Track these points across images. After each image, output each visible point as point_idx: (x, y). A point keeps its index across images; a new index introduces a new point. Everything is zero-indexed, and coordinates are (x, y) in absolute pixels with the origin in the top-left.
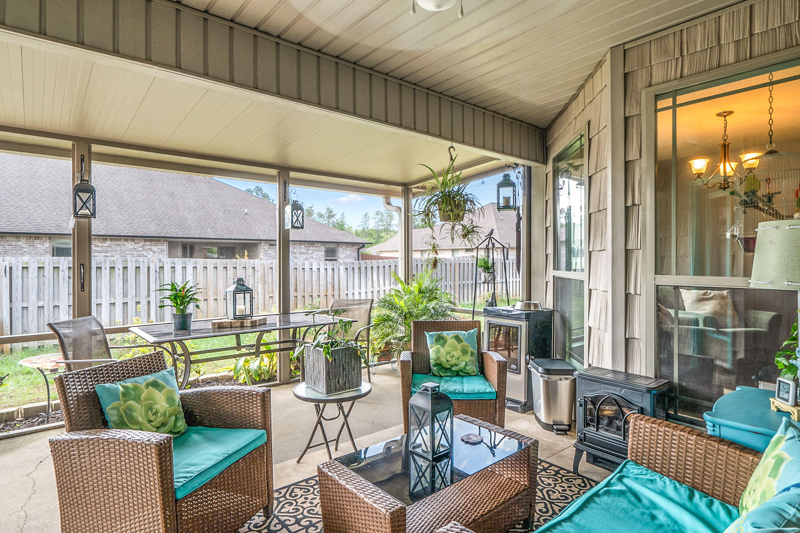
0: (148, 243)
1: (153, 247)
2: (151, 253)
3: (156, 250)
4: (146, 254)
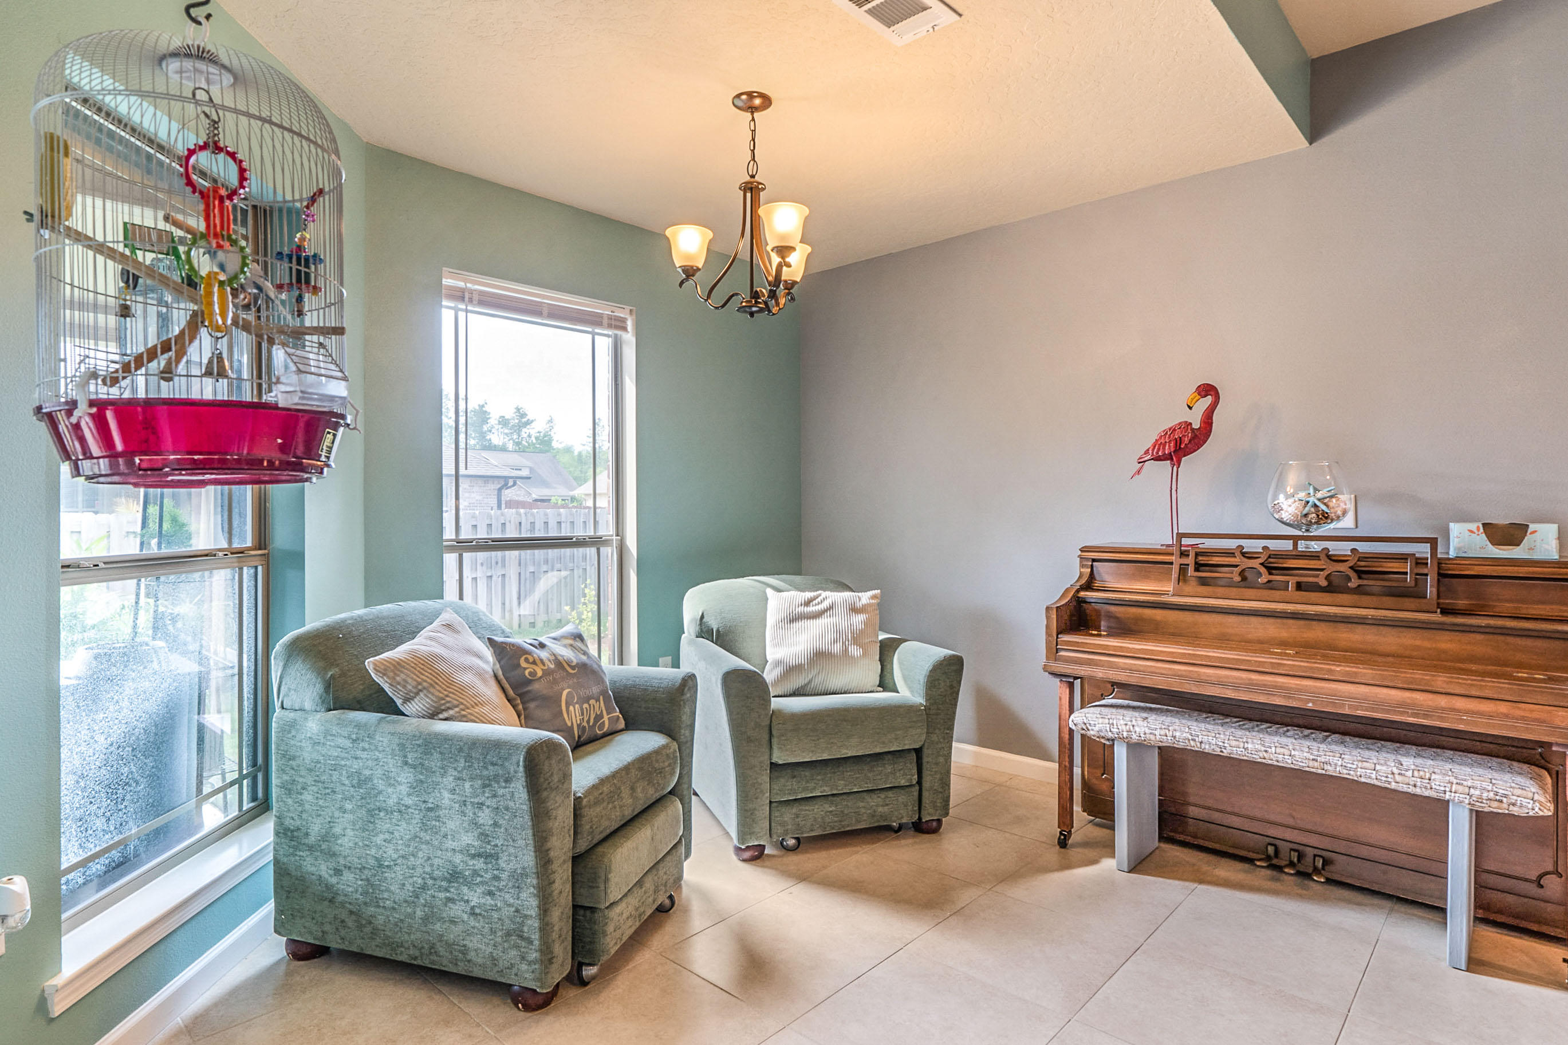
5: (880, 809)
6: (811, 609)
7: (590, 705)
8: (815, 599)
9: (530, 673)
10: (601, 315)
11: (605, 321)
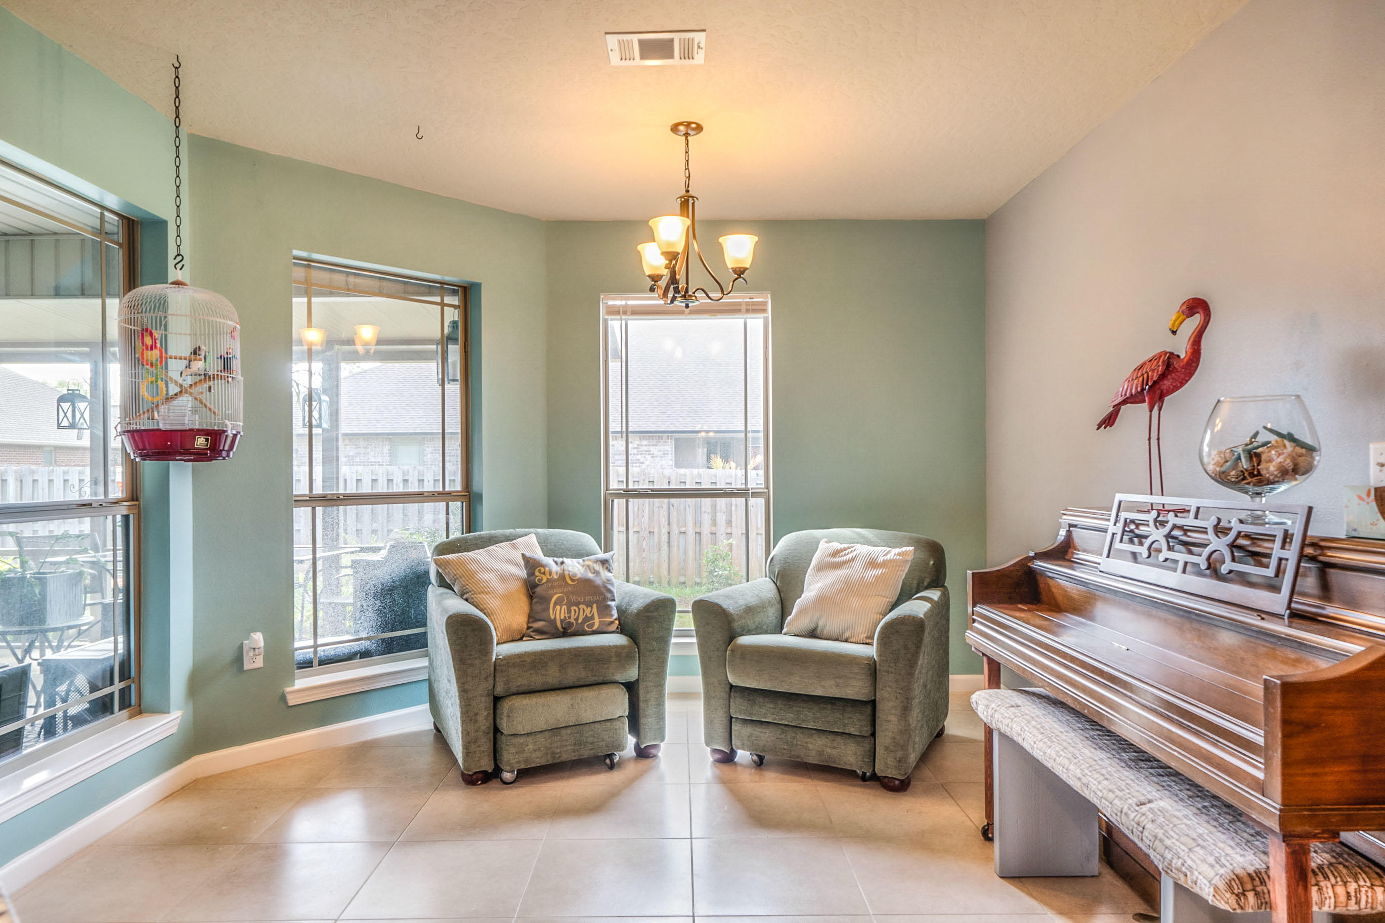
0: (645, 442)
1: (652, 448)
2: (649, 457)
3: (656, 453)
4: (642, 460)
5: (829, 750)
6: (837, 559)
7: (579, 609)
8: (842, 551)
9: (539, 580)
10: (739, 304)
11: (744, 308)
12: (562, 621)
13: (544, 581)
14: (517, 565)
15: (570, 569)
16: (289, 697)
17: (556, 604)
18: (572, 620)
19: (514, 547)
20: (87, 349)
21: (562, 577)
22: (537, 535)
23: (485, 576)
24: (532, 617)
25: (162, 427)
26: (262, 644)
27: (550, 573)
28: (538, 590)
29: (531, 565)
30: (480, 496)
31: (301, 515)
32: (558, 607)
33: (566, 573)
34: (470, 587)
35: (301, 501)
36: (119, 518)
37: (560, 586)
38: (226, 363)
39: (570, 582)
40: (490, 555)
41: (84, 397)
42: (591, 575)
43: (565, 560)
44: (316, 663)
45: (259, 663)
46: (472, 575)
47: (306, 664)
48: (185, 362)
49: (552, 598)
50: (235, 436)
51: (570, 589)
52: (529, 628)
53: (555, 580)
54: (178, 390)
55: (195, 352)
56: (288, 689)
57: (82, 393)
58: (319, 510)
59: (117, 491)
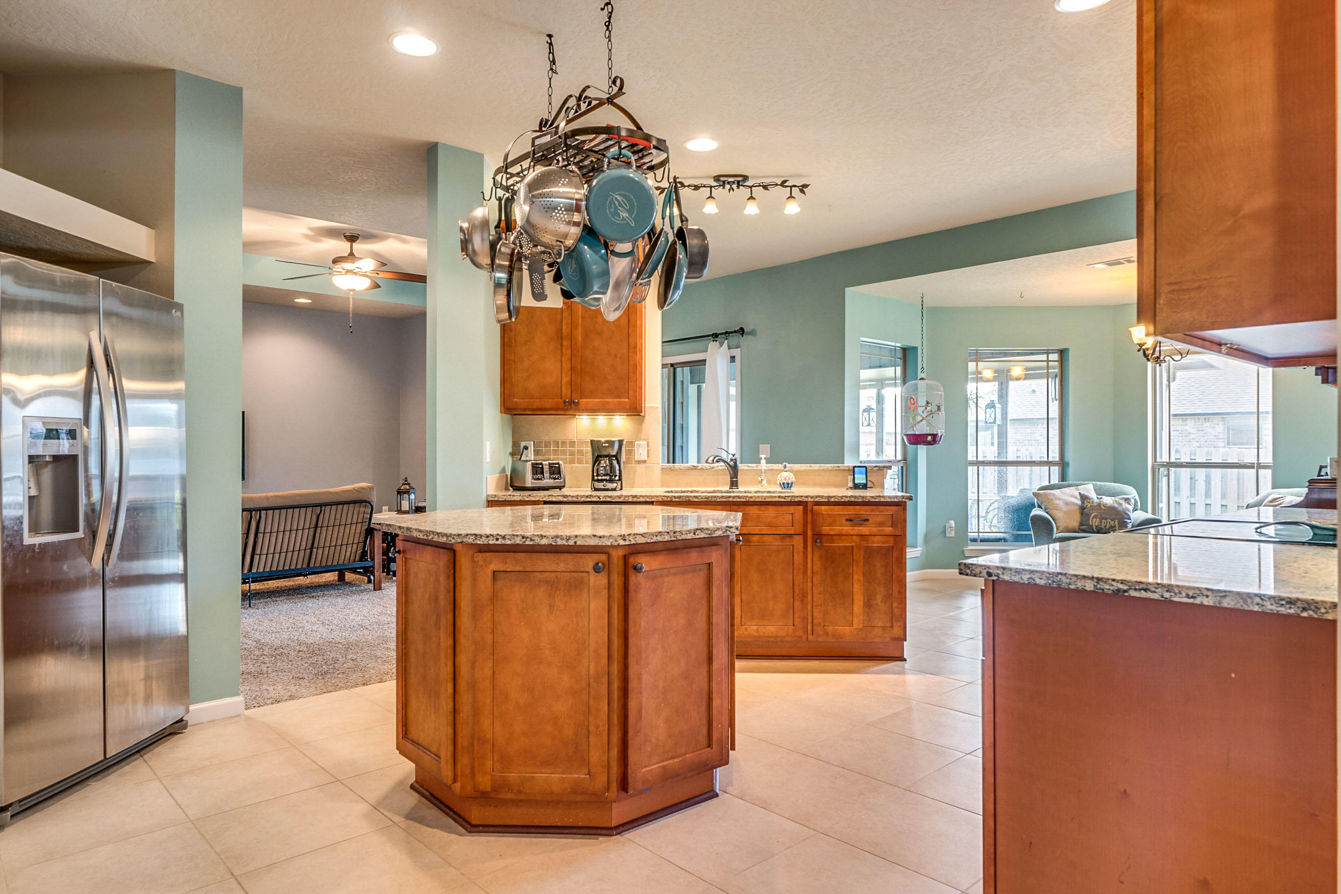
7: (1107, 521)
8: (1277, 499)
9: (1087, 506)
12: (1096, 527)
13: (1089, 506)
14: (1076, 498)
15: (1104, 501)
16: (965, 552)
17: (1093, 518)
18: (1102, 527)
19: (1077, 489)
20: (875, 383)
21: (1099, 505)
22: (1093, 485)
23: (1057, 502)
24: (1081, 524)
25: (917, 433)
26: (954, 526)
27: (1093, 502)
28: (1085, 510)
29: (1084, 498)
30: (1068, 464)
31: (971, 470)
32: (1095, 520)
33: (1102, 503)
34: (1049, 506)
35: (972, 463)
36: (900, 467)
37: (1097, 509)
38: (939, 409)
39: (1103, 508)
40: (1063, 493)
41: (873, 409)
42: (1116, 505)
43: (1103, 497)
44: (979, 540)
45: (953, 534)
46: (1050, 501)
47: (974, 540)
48: (924, 408)
49: (1091, 514)
50: (941, 436)
51: (1103, 511)
52: (1079, 528)
53: (1095, 506)
54: (921, 418)
55: (928, 403)
56: (965, 549)
57: (872, 407)
58: (981, 468)
59: (899, 457)
